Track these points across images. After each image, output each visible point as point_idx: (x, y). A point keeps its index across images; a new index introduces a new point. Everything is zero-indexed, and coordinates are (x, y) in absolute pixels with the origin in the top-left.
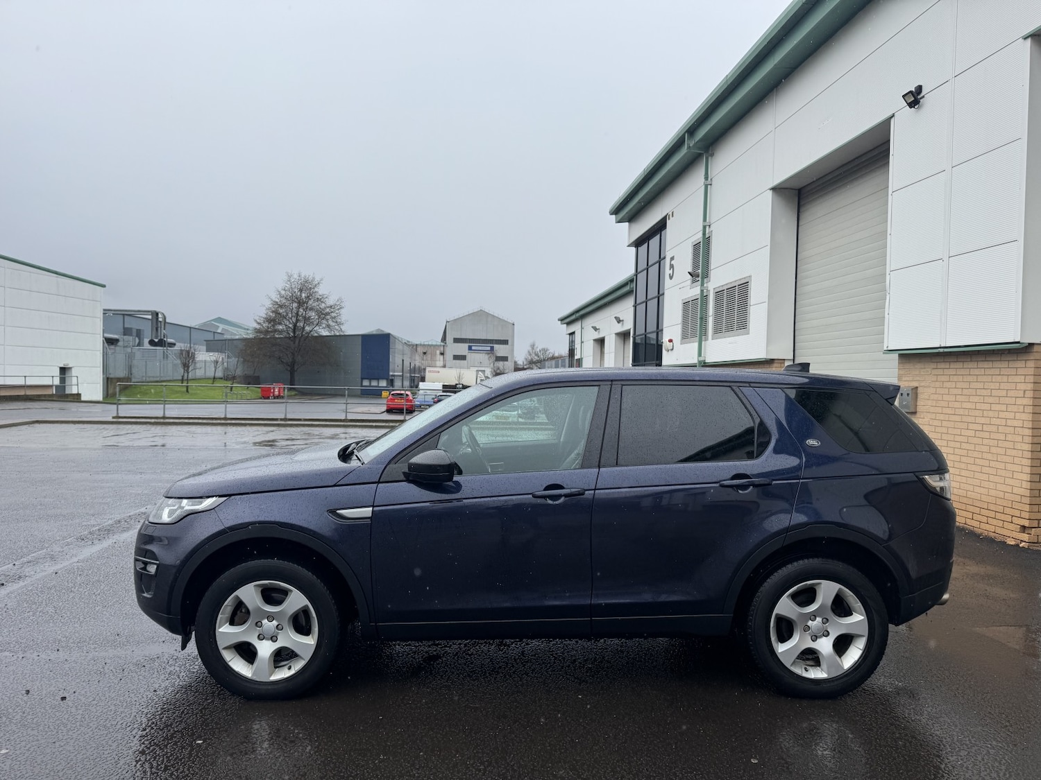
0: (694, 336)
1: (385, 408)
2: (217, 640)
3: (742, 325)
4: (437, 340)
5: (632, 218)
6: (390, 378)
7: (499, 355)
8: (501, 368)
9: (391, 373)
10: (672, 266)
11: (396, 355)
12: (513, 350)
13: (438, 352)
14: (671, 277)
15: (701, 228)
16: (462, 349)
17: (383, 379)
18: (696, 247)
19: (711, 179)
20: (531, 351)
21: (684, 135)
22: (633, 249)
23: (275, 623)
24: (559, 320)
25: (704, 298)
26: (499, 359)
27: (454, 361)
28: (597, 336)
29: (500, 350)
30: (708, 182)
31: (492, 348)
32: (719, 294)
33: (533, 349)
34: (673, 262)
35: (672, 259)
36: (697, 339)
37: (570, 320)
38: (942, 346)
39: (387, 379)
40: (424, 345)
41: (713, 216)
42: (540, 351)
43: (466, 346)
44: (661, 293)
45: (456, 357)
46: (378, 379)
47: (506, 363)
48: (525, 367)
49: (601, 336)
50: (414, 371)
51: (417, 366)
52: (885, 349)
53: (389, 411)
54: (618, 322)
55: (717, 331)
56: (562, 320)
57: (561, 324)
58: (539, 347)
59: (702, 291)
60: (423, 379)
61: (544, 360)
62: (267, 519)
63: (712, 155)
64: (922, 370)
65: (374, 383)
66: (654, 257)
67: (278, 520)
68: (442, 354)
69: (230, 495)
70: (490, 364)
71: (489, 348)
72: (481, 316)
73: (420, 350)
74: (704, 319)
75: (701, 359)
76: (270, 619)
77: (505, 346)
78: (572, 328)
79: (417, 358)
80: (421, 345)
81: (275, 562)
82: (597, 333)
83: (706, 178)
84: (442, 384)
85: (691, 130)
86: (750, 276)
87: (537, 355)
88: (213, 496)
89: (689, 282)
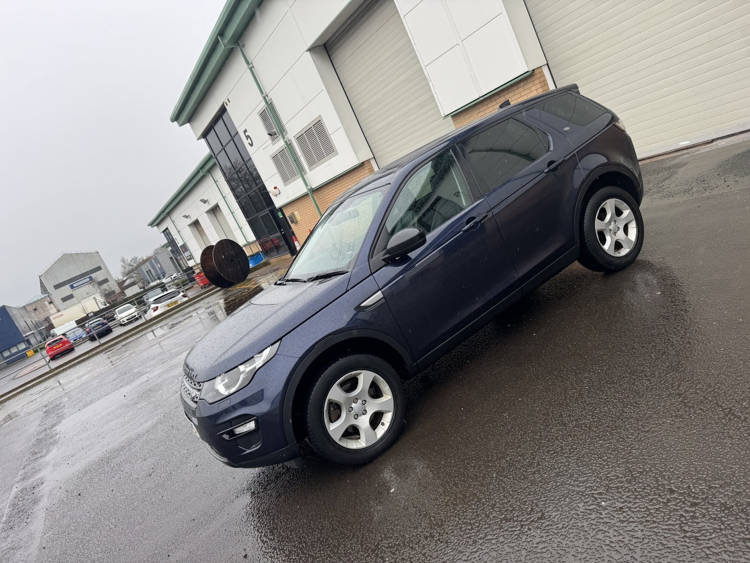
0: (293, 175)
1: (48, 359)
2: (332, 437)
3: (330, 150)
4: (38, 294)
5: (190, 119)
6: (26, 339)
7: (100, 280)
8: (108, 288)
9: (24, 335)
10: (248, 137)
11: (19, 320)
12: (108, 272)
13: (46, 303)
14: (251, 145)
15: (262, 98)
16: (66, 290)
17: (19, 343)
18: (263, 115)
19: (251, 63)
20: (124, 265)
21: (217, 38)
22: (203, 140)
23: (360, 401)
24: (149, 225)
25: (289, 145)
26: (101, 283)
27: (65, 303)
28: (190, 221)
29: (99, 276)
30: (251, 66)
31: (91, 278)
32: (300, 138)
33: (124, 262)
34: (247, 134)
35: (245, 131)
36: (299, 175)
37: (157, 222)
38: (481, 96)
39: (24, 342)
40: (31, 304)
41: (267, 88)
42: (131, 261)
43: (68, 286)
44: (246, 160)
45: (64, 299)
46: (15, 345)
47: (108, 283)
48: (124, 279)
49: (193, 219)
50: (38, 326)
51: (37, 321)
52: (443, 116)
53: (53, 358)
54: (205, 203)
55: (312, 163)
56: (151, 224)
57: (152, 227)
58: (129, 259)
59: (286, 142)
60: (51, 326)
61: (138, 266)
62: (324, 335)
63: (244, 46)
64: (471, 118)
65: (14, 350)
66: (225, 138)
67: (330, 332)
68: (51, 303)
69: (281, 339)
70: (97, 290)
71: (88, 280)
72: (66, 259)
73: (30, 309)
74: (296, 160)
75: (309, 187)
76: (356, 401)
77: (100, 271)
78: (163, 227)
79: (33, 314)
80: (28, 305)
81: (342, 362)
82: (188, 219)
83: (248, 63)
84: (74, 321)
85: (221, 32)
86: (320, 116)
87: (130, 265)
88: (267, 348)
89: (270, 142)
